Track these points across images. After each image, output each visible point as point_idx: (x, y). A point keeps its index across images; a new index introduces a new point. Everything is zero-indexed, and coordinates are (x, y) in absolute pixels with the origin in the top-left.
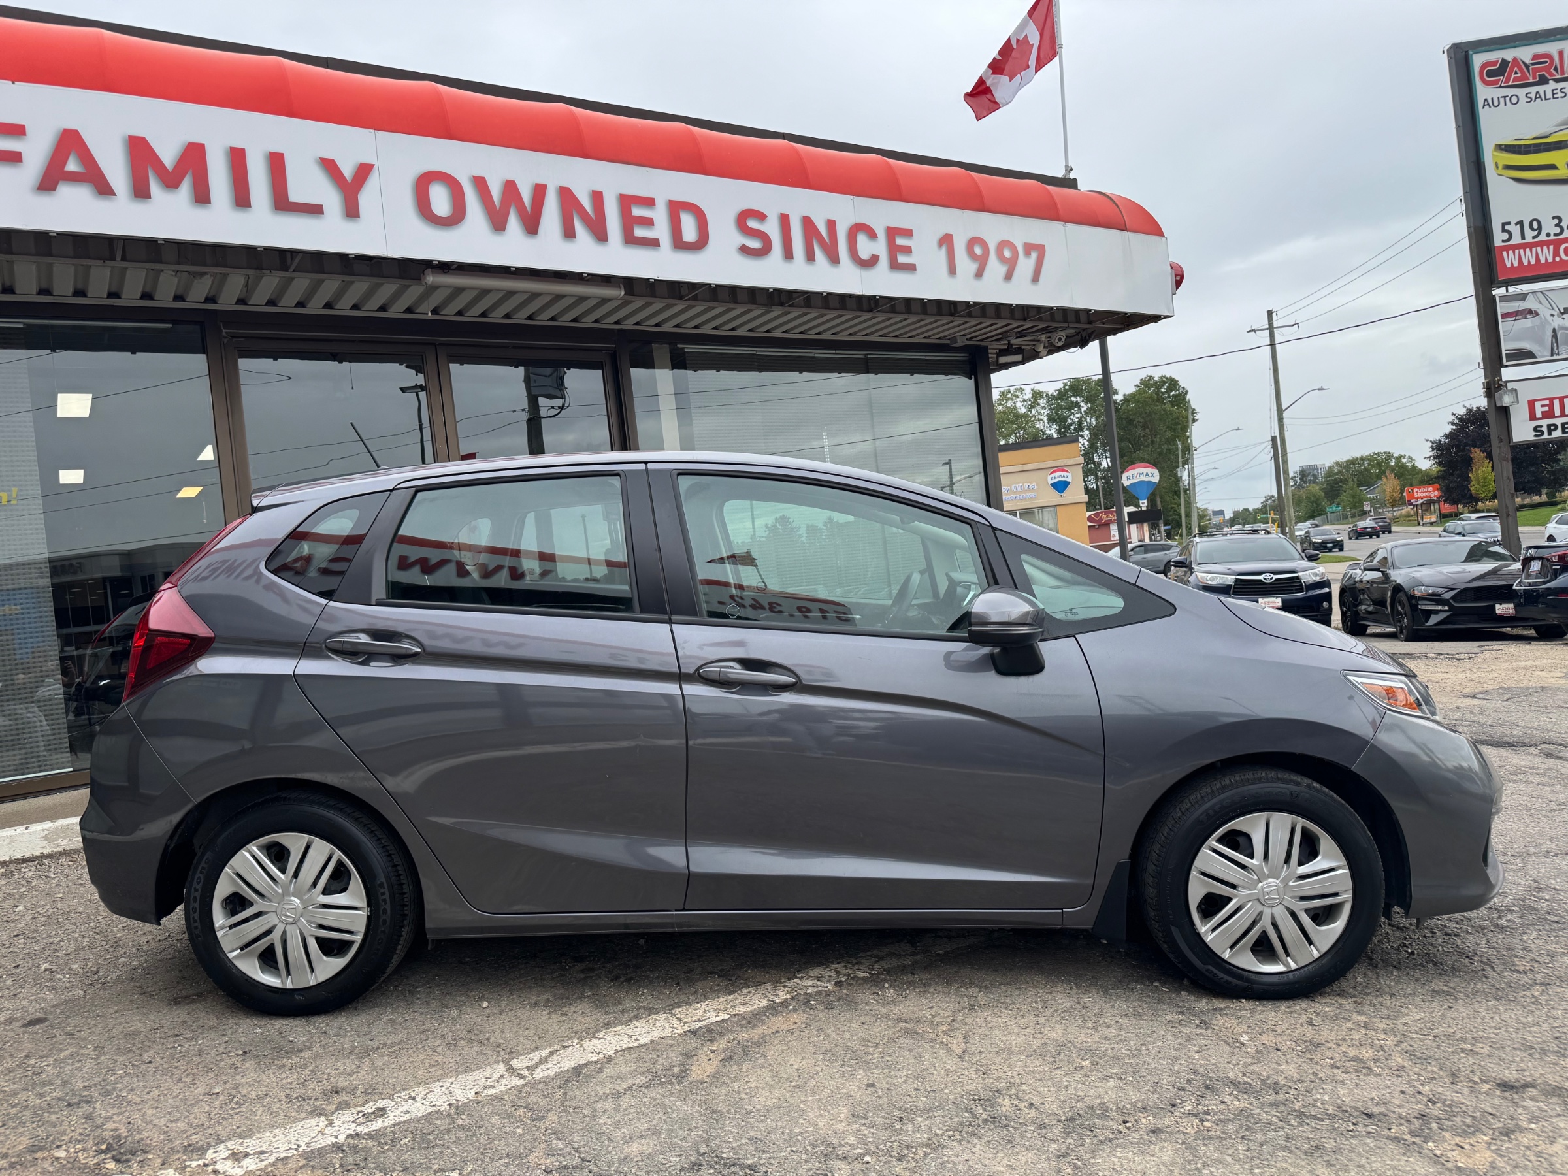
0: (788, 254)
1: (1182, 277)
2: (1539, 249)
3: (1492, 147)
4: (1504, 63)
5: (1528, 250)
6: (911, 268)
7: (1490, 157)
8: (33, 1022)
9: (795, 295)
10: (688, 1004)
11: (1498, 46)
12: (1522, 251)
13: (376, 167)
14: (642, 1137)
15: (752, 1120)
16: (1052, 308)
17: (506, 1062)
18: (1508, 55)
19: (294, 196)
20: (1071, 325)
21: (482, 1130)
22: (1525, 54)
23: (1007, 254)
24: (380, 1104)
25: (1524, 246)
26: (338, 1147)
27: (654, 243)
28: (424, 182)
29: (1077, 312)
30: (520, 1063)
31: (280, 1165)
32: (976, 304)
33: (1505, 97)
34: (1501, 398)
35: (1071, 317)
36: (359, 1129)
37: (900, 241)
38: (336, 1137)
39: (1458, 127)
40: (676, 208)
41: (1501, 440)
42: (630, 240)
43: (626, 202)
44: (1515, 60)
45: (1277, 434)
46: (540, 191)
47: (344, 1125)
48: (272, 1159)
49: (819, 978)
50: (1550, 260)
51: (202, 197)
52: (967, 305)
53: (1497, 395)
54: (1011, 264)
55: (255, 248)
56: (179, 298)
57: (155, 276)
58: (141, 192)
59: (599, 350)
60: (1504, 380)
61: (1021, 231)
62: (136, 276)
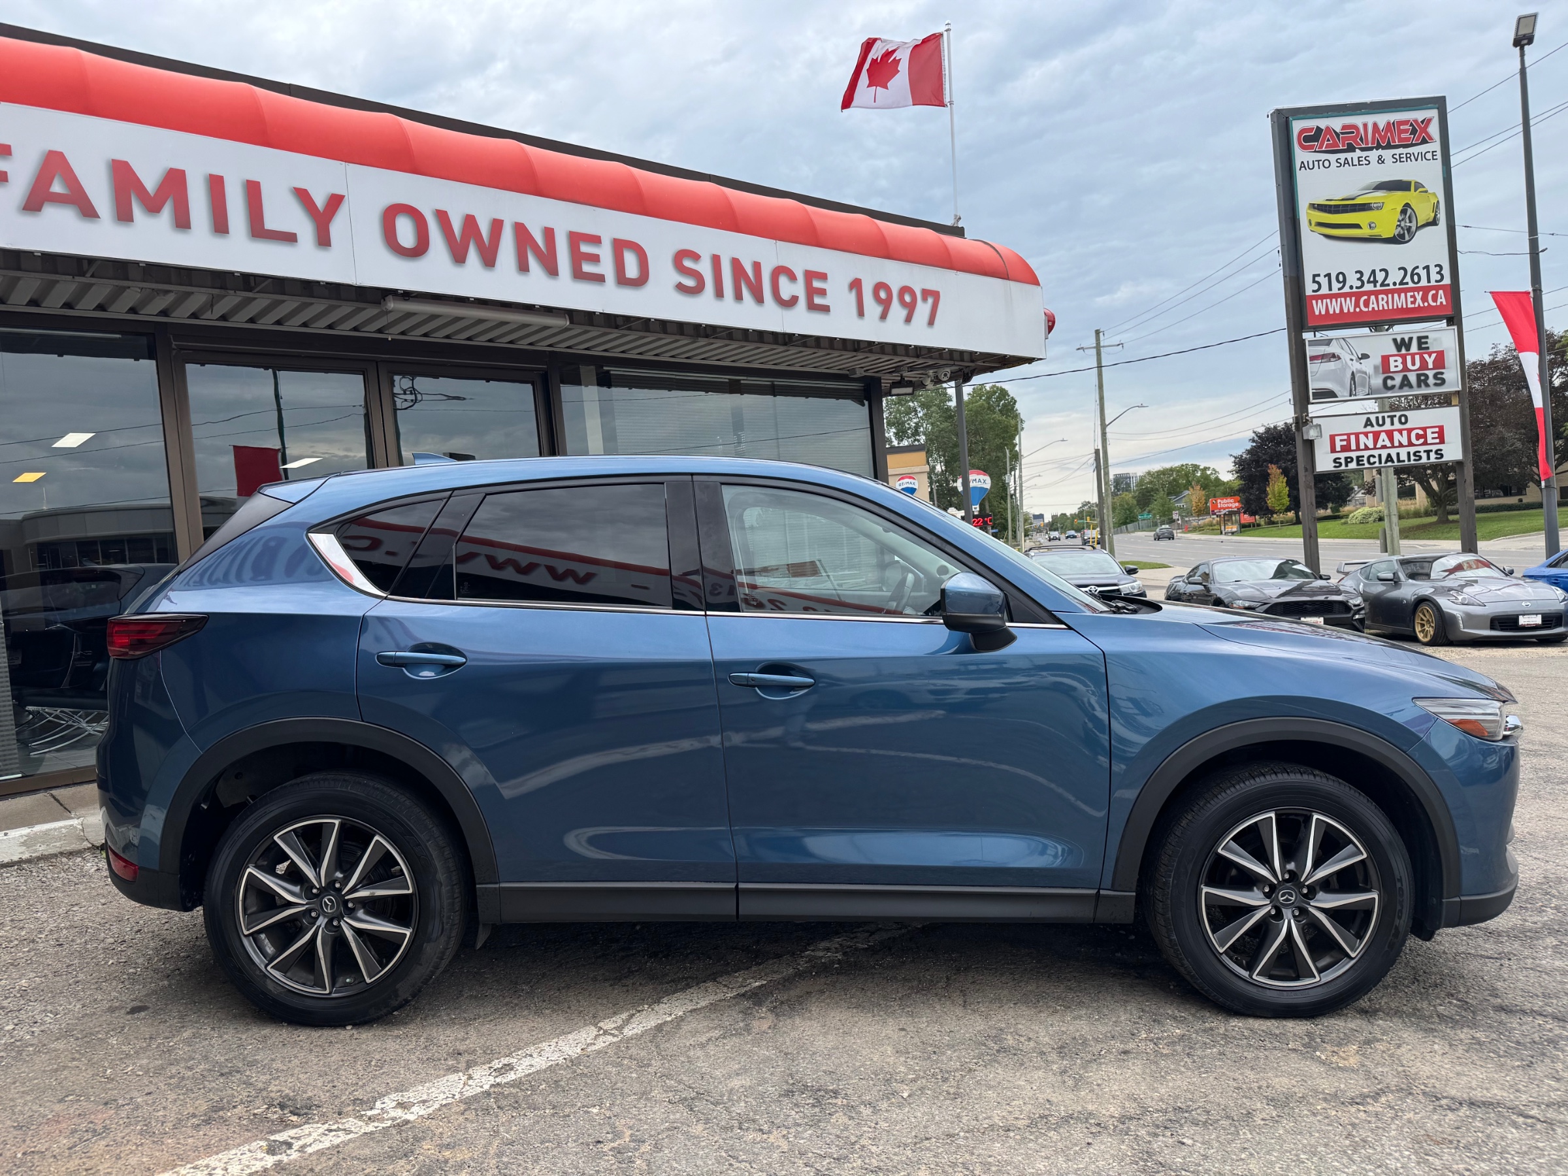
0: (719, 293)
1: (1054, 323)
2: (1343, 299)
3: (1307, 205)
4: (1319, 129)
5: (1334, 300)
6: (825, 309)
7: (1305, 215)
8: (134, 1011)
9: (718, 330)
10: (728, 973)
11: (1314, 115)
12: (1328, 300)
13: (346, 198)
14: (738, 1074)
15: (820, 1058)
16: (944, 349)
17: (596, 1025)
18: (1322, 123)
19: (270, 224)
20: (956, 363)
21: (602, 1076)
22: (1337, 123)
23: (907, 298)
24: (505, 1061)
25: (1331, 297)
26: (487, 1094)
27: (599, 279)
28: (390, 214)
29: (962, 353)
30: (608, 1025)
31: (444, 1109)
32: (879, 343)
33: (1319, 161)
34: (1308, 432)
35: (956, 356)
36: (498, 1080)
37: (817, 284)
38: (482, 1087)
39: (1278, 185)
40: (620, 246)
41: (1306, 470)
42: (578, 275)
43: (575, 239)
44: (1328, 128)
45: (1100, 447)
46: (497, 225)
47: (482, 1079)
48: (437, 1106)
49: (828, 950)
50: (1352, 310)
51: (182, 222)
52: (871, 343)
53: (1304, 429)
54: (911, 308)
55: (231, 273)
56: (133, 310)
57: (120, 291)
58: (124, 215)
59: (532, 370)
60: (1310, 415)
61: (920, 277)
62: (101, 290)
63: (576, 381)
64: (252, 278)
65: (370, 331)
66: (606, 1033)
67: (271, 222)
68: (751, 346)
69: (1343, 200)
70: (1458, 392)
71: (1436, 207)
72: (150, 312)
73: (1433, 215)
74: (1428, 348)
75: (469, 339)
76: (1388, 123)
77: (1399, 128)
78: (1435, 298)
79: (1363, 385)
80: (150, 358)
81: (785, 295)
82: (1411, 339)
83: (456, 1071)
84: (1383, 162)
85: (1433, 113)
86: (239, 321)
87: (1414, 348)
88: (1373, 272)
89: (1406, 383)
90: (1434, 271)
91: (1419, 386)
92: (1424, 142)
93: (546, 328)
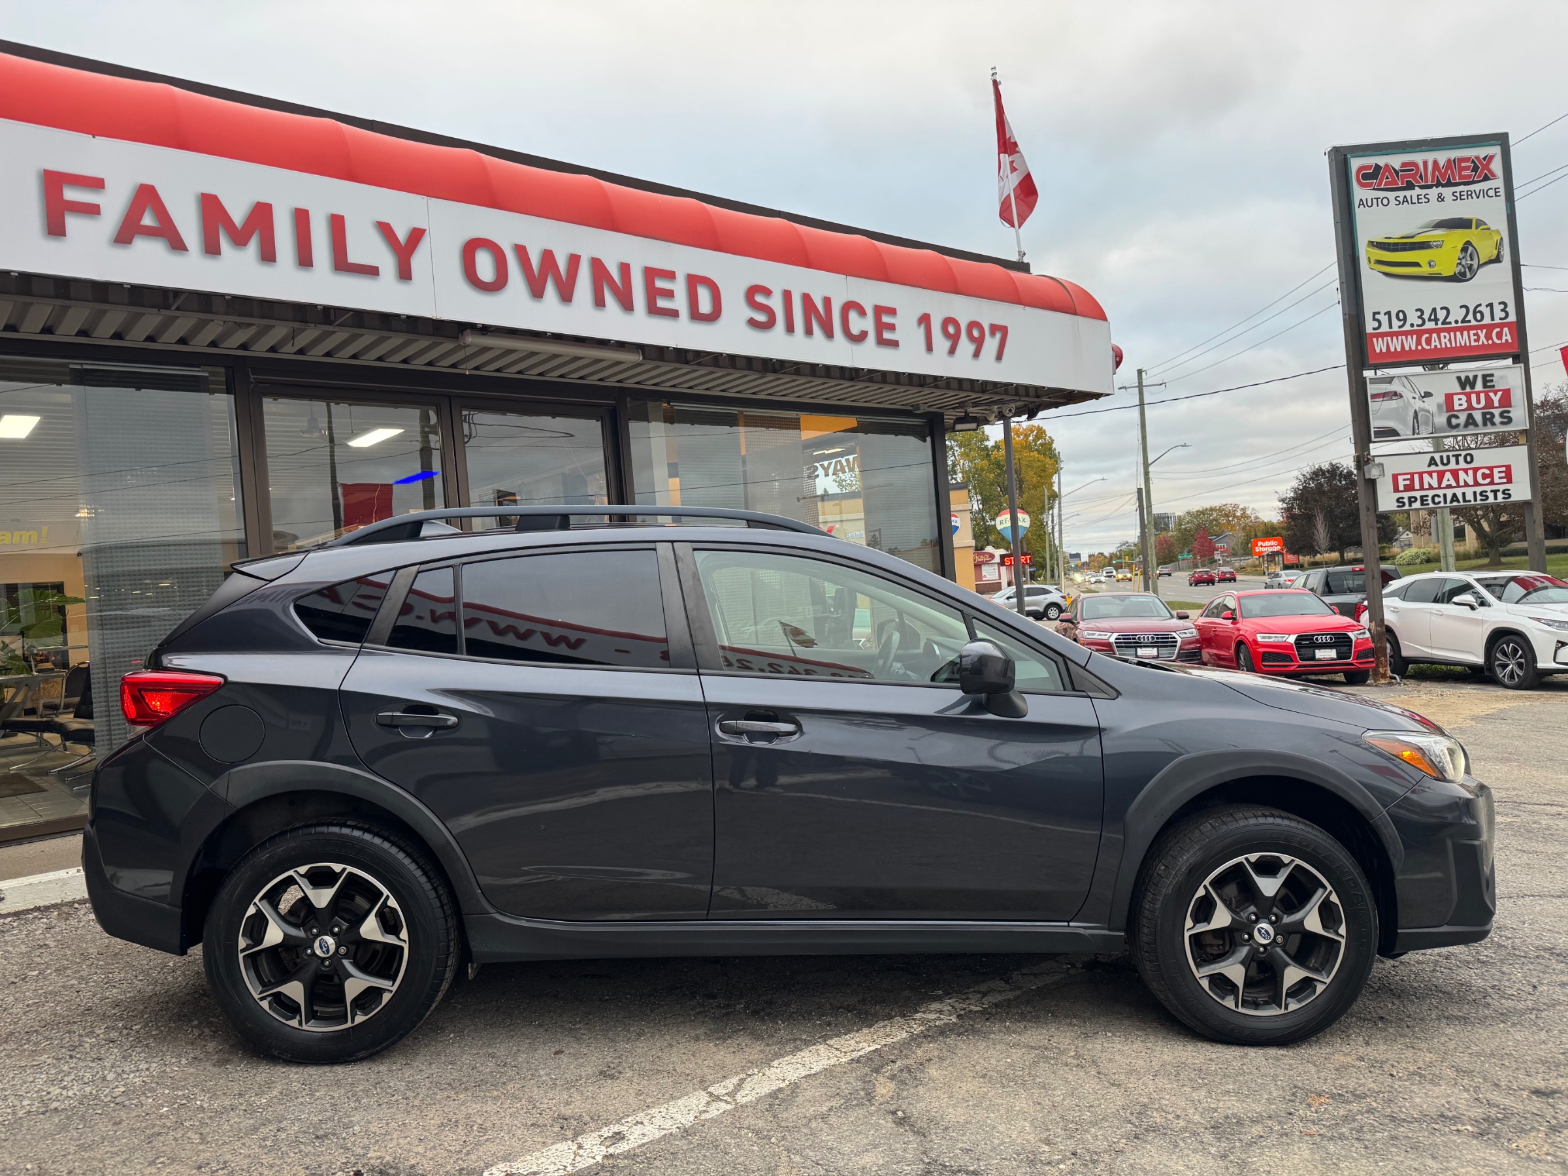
0: (790, 328)
1: (1121, 358)
2: (1404, 337)
3: (1366, 242)
4: (1377, 167)
5: (1395, 338)
6: (894, 344)
7: (1364, 252)
9: (786, 365)
11: (1373, 153)
13: (427, 232)
15: (954, 1134)
16: (1012, 384)
17: (705, 1090)
18: (1381, 161)
20: (1022, 398)
22: (1395, 161)
23: (976, 333)
25: (1391, 334)
26: (601, 1166)
27: (674, 314)
28: (470, 249)
29: (1027, 387)
32: (947, 379)
33: (1377, 199)
34: (1369, 472)
35: (1022, 391)
37: (886, 319)
39: (1336, 223)
40: (694, 281)
41: (1368, 509)
42: (653, 310)
43: (651, 274)
44: (1387, 166)
45: (1143, 486)
46: (574, 260)
50: (1413, 348)
51: (268, 255)
52: (936, 378)
53: (1366, 468)
54: (979, 343)
55: (314, 306)
56: (213, 344)
57: (202, 325)
58: (212, 249)
59: (600, 406)
60: (1373, 453)
61: (988, 312)
62: (183, 324)
63: (644, 417)
64: (332, 311)
65: (444, 366)
66: (718, 1098)
67: (353, 257)
68: (818, 381)
69: (1402, 238)
70: (1525, 431)
71: (1500, 244)
72: (230, 345)
73: (1496, 252)
74: (1493, 386)
75: (540, 374)
76: (1449, 160)
77: (1459, 165)
78: (1499, 336)
79: (1427, 424)
80: (228, 393)
81: (855, 330)
82: (1475, 377)
83: (566, 1140)
84: (1443, 200)
85: (1496, 150)
86: (316, 355)
87: (1479, 386)
88: (1434, 310)
89: (1470, 421)
90: (1498, 309)
91: (1485, 424)
92: (1486, 178)
93: (618, 363)
